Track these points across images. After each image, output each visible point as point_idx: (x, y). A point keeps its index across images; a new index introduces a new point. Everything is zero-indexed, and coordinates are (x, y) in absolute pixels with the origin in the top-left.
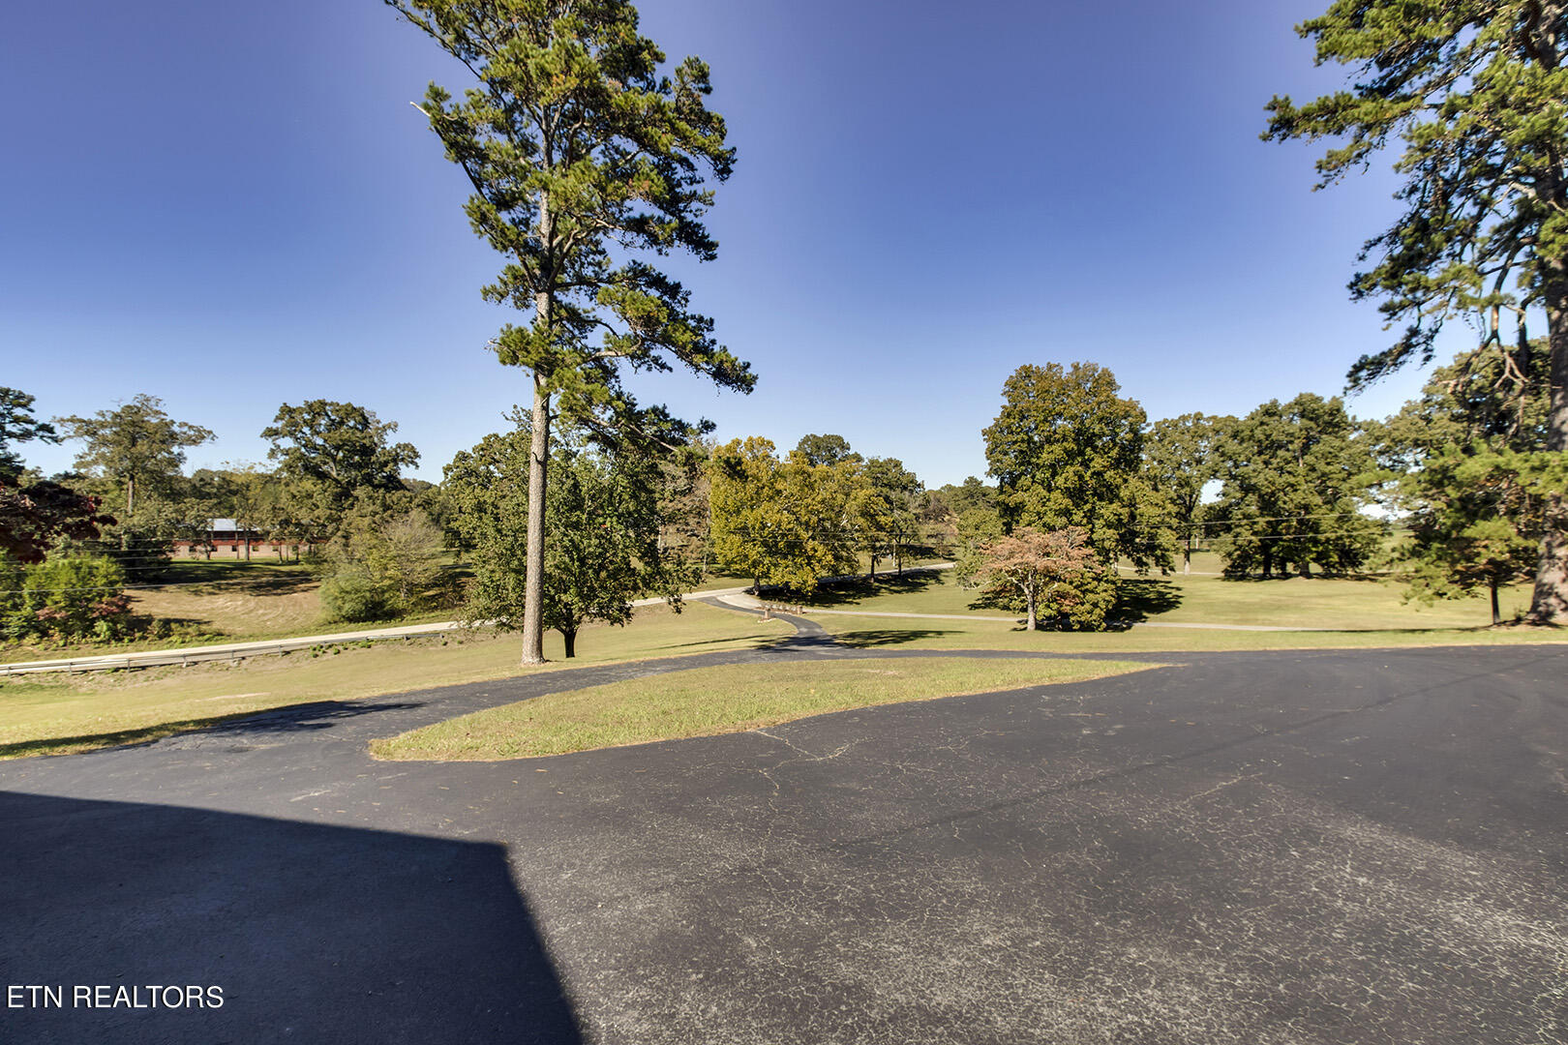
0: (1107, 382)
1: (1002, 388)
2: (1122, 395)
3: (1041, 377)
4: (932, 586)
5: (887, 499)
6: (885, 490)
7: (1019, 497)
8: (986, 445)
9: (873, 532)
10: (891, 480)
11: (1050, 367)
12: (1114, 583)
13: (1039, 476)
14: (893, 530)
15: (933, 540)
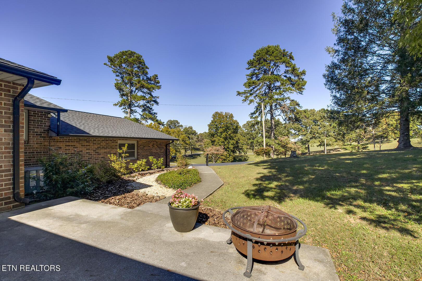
0: (231, 116)
1: (212, 116)
2: (234, 119)
3: (219, 114)
4: (199, 158)
5: (188, 137)
6: (188, 135)
7: (214, 139)
8: (208, 128)
9: (185, 145)
10: (190, 132)
11: (221, 112)
12: (233, 156)
13: (219, 134)
14: (190, 144)
15: (200, 147)
